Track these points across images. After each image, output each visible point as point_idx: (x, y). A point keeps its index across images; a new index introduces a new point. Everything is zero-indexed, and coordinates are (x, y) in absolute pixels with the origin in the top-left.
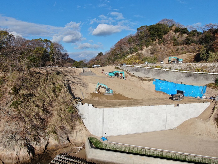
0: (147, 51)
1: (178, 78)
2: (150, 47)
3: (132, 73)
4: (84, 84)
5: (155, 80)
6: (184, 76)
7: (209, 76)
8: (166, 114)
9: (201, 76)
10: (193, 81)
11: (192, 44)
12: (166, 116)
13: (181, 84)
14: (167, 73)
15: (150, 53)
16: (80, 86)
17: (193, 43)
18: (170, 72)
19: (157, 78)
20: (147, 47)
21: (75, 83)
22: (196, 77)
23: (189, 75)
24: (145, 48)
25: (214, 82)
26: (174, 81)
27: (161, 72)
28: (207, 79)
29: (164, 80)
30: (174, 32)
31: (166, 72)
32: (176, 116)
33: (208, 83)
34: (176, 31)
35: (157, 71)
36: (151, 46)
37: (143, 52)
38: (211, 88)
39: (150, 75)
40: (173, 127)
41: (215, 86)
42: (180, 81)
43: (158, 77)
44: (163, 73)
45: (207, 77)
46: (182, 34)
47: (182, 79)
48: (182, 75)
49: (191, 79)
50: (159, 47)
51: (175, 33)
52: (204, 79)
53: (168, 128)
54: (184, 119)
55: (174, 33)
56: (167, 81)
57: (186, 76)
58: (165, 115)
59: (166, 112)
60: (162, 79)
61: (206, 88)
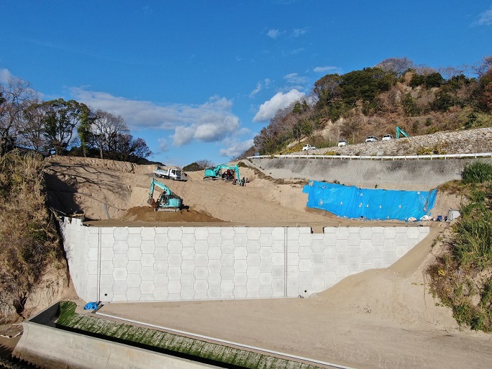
0: (333, 130)
1: (369, 174)
2: (341, 120)
3: (267, 173)
4: (121, 187)
5: (311, 184)
6: (385, 170)
7: (447, 163)
8: (286, 252)
9: (426, 164)
10: (405, 179)
11: (451, 108)
12: (286, 259)
13: (374, 188)
14: (344, 165)
15: (341, 135)
16: (105, 191)
17: (453, 105)
18: (351, 161)
19: (319, 178)
20: (334, 121)
21: (93, 182)
22: (413, 167)
23: (397, 165)
24: (330, 123)
25: (459, 178)
26: (359, 182)
27: (331, 163)
28: (442, 171)
29: (335, 182)
30: (410, 86)
31: (342, 162)
32: (317, 259)
33: (441, 180)
34: (414, 83)
35: (321, 163)
36: (345, 118)
37: (325, 132)
38: (446, 192)
39: (305, 174)
40: (310, 292)
41: (459, 187)
42: (372, 182)
43: (322, 176)
44: (334, 165)
45: (440, 167)
46: (427, 88)
47: (378, 176)
48: (378, 166)
49: (400, 173)
50: (365, 119)
51: (413, 88)
52: (432, 172)
53: (293, 294)
54: (345, 272)
55: (410, 89)
56: (341, 183)
57: (388, 168)
58: (282, 255)
59: (286, 247)
60: (331, 180)
61: (435, 194)
